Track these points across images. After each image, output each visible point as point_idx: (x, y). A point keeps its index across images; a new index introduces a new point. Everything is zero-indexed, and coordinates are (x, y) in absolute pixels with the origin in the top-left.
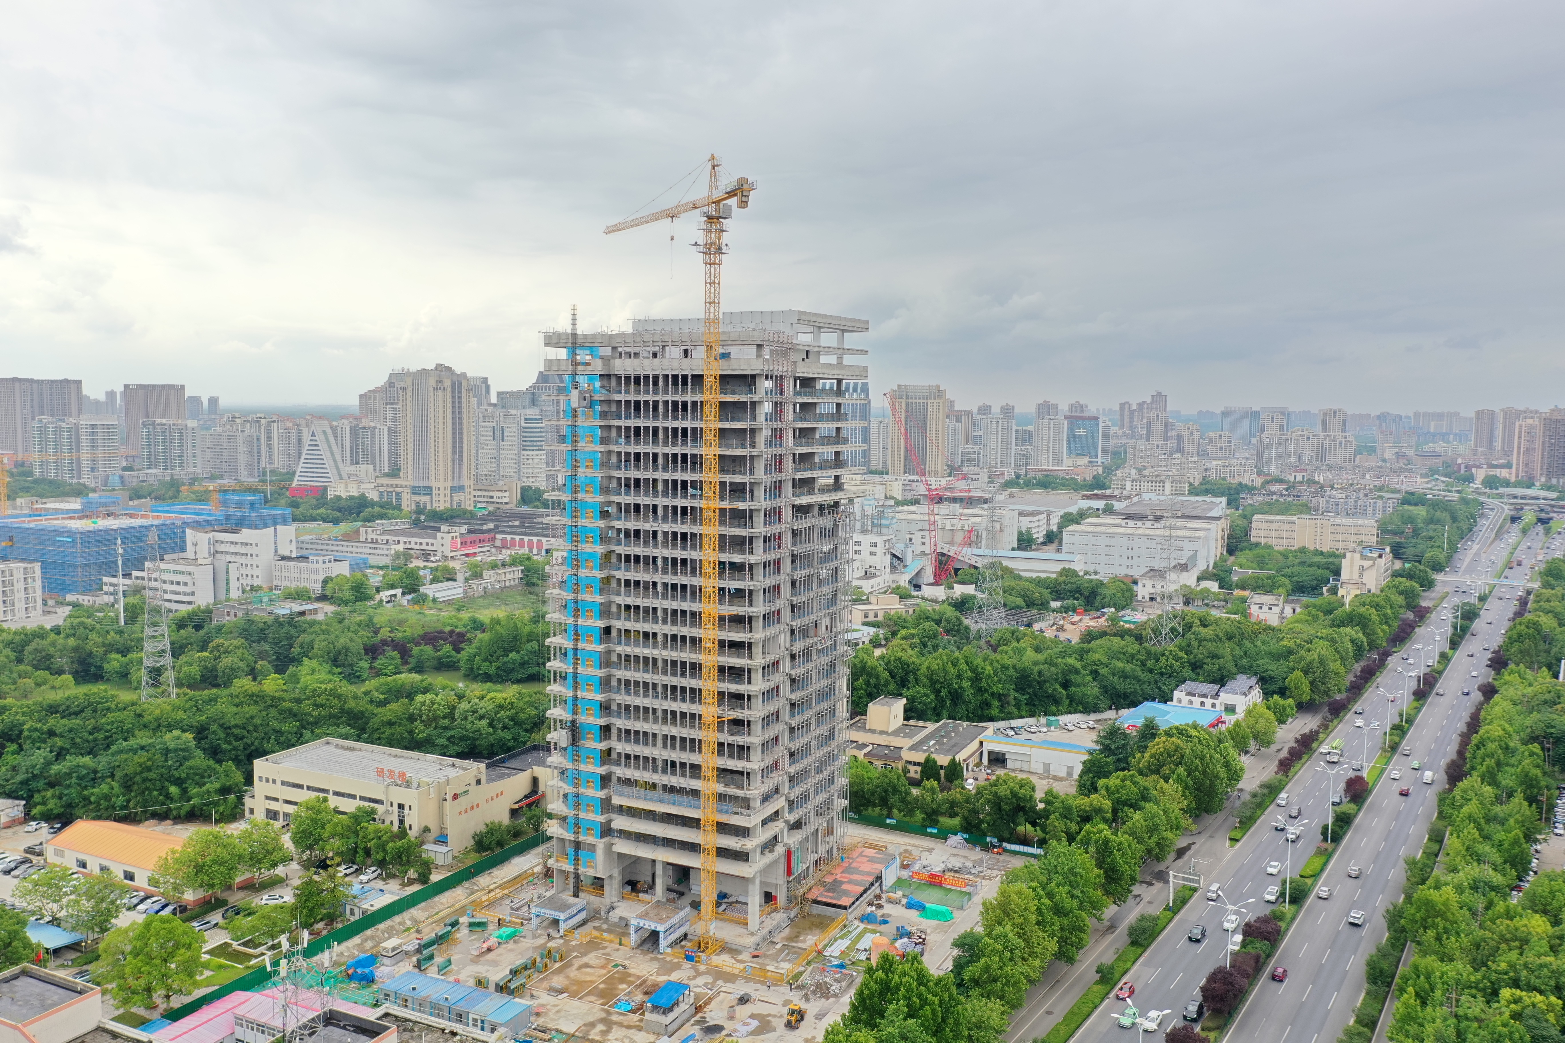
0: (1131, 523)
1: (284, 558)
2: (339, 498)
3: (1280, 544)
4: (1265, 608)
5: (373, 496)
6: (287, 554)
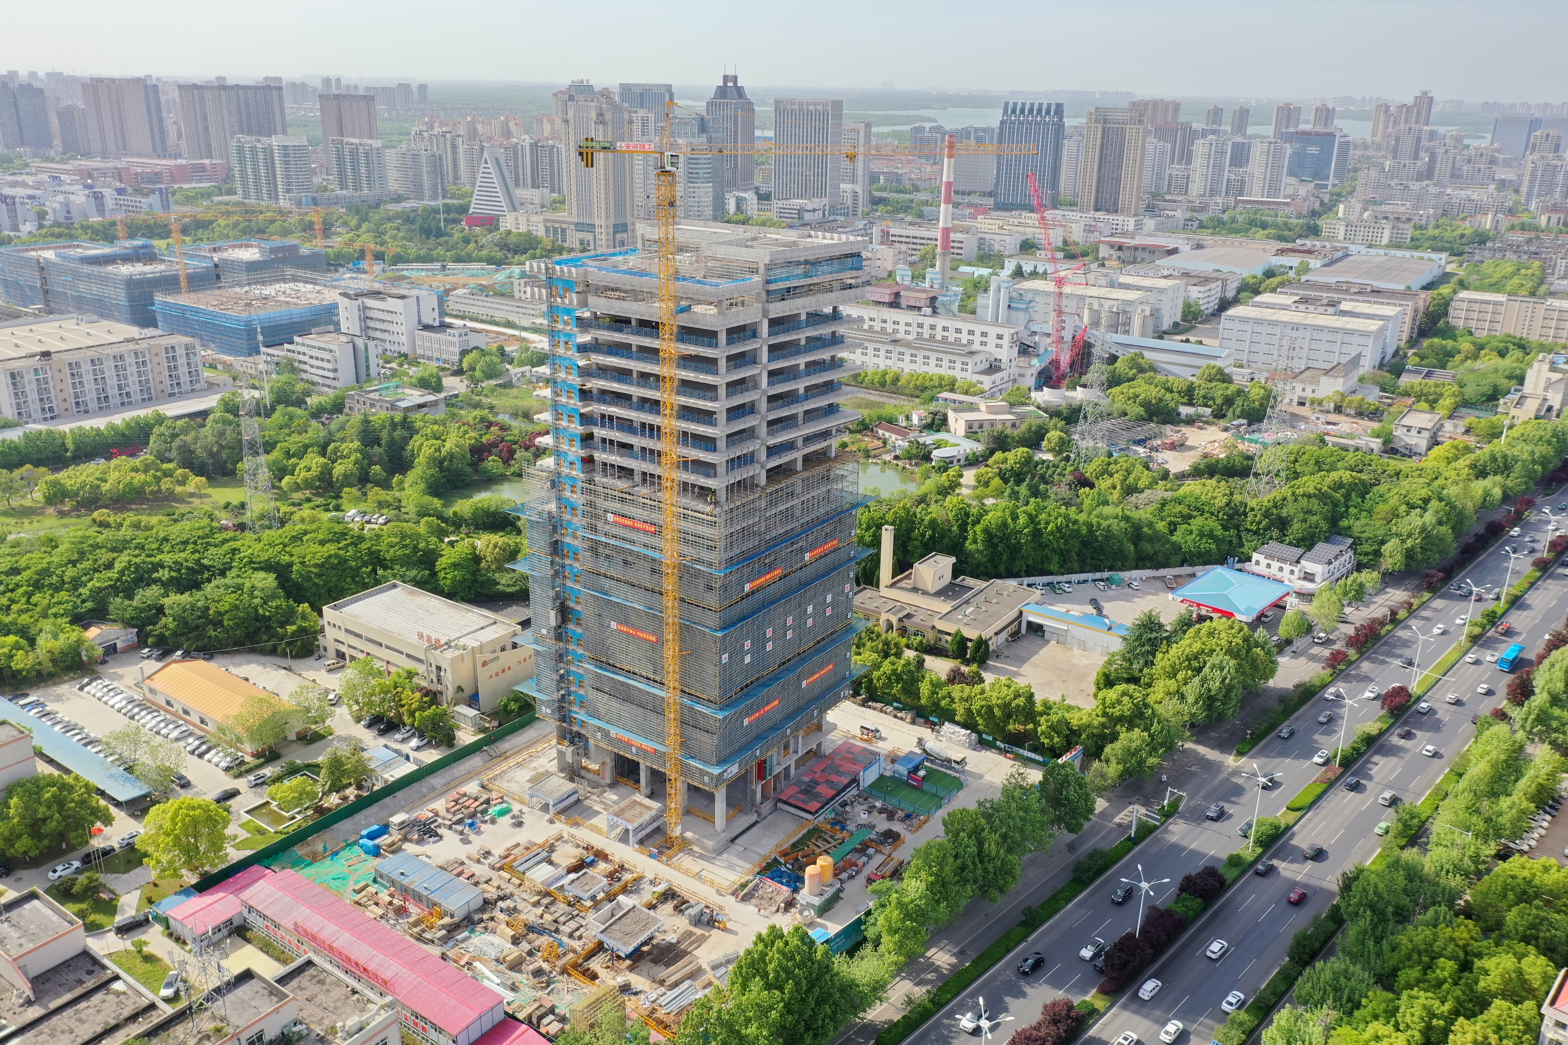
0: (1302, 307)
1: (427, 327)
2: (509, 233)
3: (1482, 328)
4: (1414, 432)
5: (540, 232)
6: (430, 322)
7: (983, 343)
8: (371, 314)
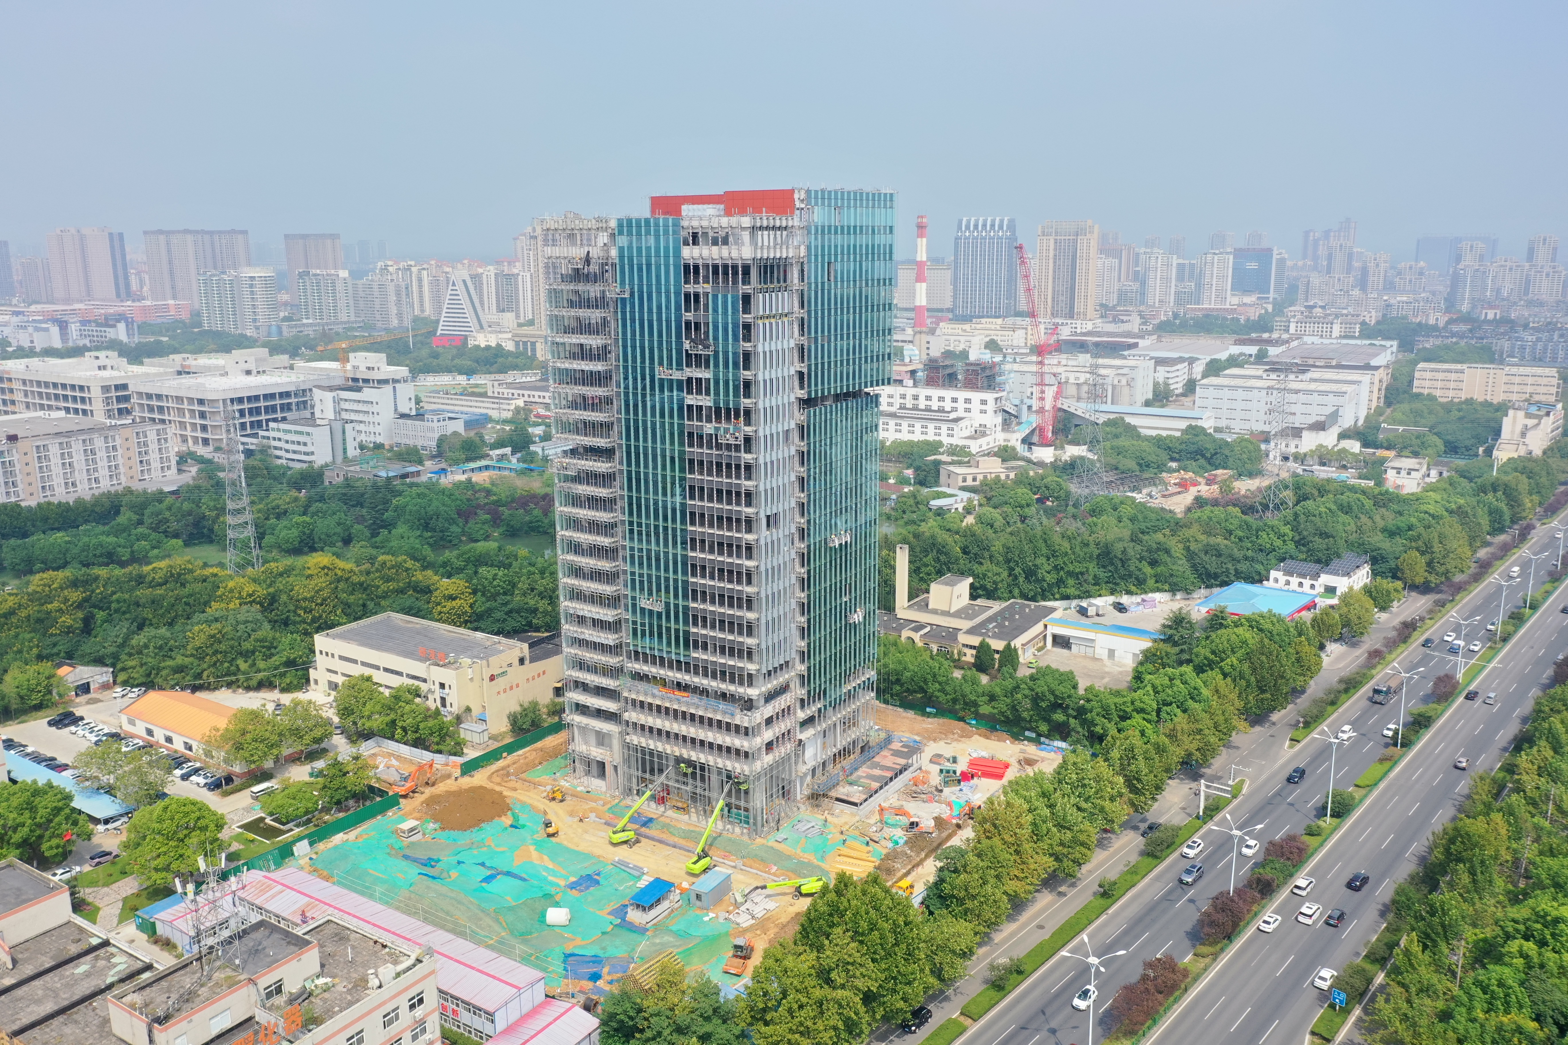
0: (1273, 376)
1: (403, 416)
2: (477, 347)
3: (1443, 396)
4: (1403, 473)
5: (510, 346)
6: (407, 411)
7: (968, 410)
8: (346, 405)
